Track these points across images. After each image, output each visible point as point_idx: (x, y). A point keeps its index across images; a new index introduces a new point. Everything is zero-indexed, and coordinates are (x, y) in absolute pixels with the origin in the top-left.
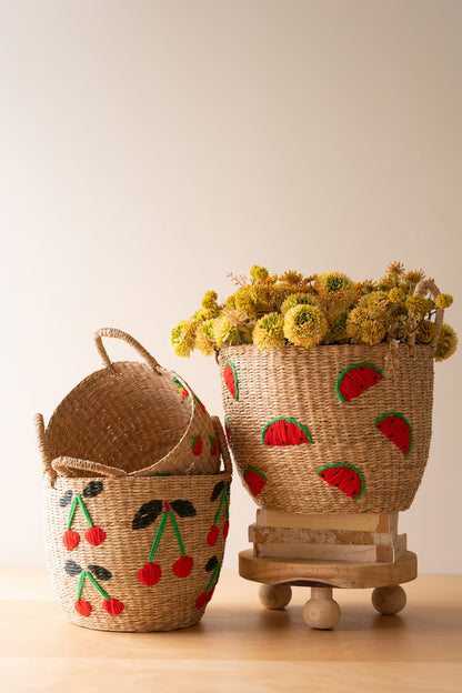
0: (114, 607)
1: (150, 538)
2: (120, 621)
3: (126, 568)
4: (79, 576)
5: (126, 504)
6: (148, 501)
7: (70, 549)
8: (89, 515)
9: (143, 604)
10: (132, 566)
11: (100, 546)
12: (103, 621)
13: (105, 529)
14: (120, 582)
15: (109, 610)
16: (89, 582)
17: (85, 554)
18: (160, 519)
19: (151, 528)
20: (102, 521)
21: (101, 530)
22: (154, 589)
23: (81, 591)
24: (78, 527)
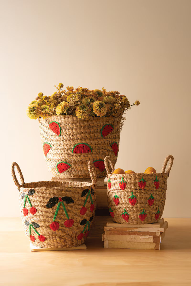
0: (42, 238)
1: (53, 212)
2: (45, 244)
3: (45, 223)
4: (29, 226)
5: (43, 198)
6: (52, 197)
7: (25, 216)
8: (30, 203)
9: (53, 238)
10: (47, 223)
11: (35, 215)
12: (39, 244)
13: (36, 208)
14: (43, 229)
15: (40, 240)
16: (32, 229)
17: (30, 217)
18: (58, 204)
19: (54, 208)
20: (35, 205)
21: (35, 209)
22: (57, 232)
23: (30, 232)
24: (27, 207)
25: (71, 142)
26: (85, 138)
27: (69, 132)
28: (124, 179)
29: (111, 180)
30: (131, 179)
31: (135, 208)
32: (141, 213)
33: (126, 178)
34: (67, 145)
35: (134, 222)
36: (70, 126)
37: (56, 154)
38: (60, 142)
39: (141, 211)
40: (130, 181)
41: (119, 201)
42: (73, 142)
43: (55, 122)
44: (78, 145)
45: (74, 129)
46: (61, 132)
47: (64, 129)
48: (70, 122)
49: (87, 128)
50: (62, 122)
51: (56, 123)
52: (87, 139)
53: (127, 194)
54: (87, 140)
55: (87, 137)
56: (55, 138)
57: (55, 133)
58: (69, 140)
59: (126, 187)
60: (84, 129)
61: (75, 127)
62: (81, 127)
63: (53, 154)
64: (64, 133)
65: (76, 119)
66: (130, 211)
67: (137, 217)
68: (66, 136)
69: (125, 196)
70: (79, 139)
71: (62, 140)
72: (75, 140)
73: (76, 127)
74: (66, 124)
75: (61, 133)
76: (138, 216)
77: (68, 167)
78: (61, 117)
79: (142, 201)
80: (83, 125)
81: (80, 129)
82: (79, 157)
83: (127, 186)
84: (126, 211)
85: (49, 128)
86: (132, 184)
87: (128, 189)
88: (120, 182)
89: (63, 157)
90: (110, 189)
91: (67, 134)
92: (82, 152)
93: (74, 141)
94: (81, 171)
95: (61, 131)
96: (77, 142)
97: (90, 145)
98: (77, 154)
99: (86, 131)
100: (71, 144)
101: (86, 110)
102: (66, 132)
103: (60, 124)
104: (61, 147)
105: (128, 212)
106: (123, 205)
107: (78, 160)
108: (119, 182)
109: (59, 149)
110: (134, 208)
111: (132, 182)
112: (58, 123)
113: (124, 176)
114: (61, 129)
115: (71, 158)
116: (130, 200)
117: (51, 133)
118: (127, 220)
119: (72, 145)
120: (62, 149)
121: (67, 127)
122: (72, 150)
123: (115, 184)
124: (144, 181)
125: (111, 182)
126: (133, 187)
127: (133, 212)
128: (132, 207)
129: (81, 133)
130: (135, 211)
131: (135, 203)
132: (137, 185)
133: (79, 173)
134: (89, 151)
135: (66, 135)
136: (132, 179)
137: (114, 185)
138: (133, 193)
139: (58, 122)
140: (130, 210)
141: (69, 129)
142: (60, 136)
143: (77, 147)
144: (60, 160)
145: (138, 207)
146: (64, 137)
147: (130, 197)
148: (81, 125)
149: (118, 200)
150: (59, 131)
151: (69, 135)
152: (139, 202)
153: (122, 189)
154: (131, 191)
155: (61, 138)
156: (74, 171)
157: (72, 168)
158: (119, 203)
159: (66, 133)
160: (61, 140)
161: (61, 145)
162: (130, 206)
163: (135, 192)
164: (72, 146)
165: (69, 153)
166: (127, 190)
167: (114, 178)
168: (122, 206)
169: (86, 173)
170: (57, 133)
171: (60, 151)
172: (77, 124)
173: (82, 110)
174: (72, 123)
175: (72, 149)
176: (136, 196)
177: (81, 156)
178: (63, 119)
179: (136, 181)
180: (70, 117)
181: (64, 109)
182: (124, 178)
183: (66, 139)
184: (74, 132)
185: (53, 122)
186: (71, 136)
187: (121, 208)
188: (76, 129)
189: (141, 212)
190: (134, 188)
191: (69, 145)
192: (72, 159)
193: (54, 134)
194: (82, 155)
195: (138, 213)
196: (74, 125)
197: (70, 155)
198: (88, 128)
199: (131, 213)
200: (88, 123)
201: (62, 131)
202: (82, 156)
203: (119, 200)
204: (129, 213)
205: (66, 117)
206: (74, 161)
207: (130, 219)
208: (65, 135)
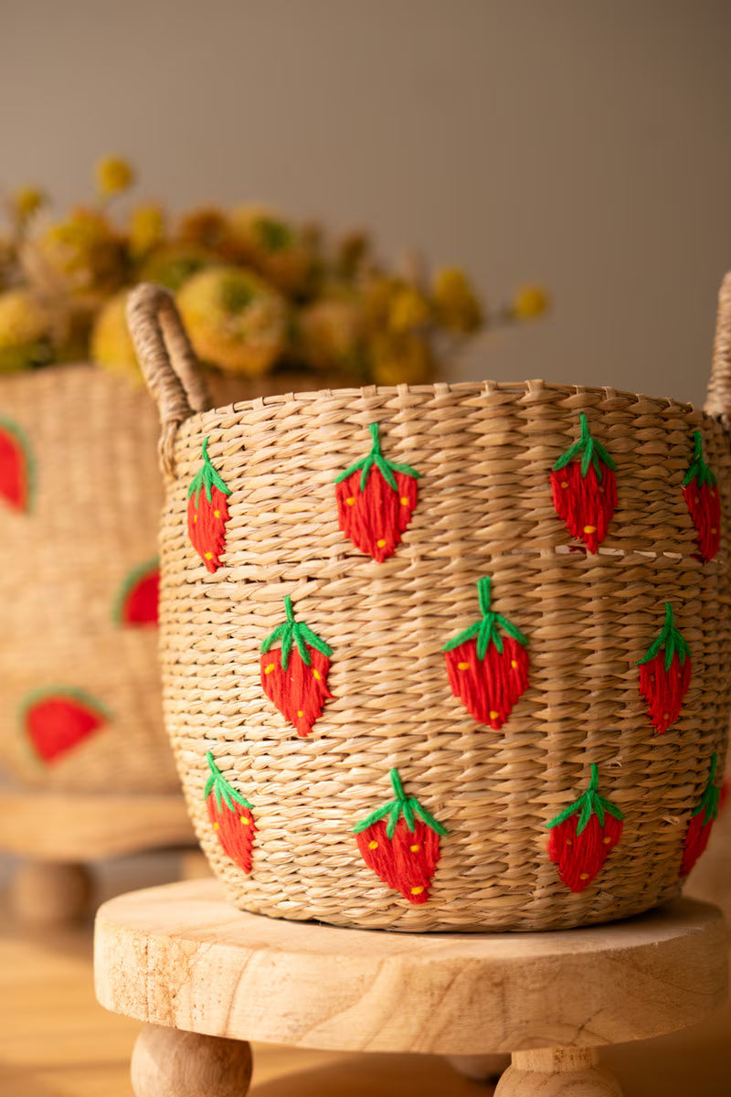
28: (385, 445)
29: (224, 474)
30: (465, 436)
31: (507, 752)
32: (569, 810)
33: (419, 426)
35: (494, 903)
39: (568, 782)
40: (463, 459)
41: (328, 688)
53: (426, 603)
59: (416, 521)
66: (450, 792)
67: (527, 849)
69: (406, 626)
76: (543, 841)
79: (586, 671)
83: (431, 512)
84: (409, 789)
86: (483, 494)
87: (442, 551)
88: (348, 479)
90: (215, 566)
105: (432, 796)
106: (379, 731)
108: (328, 476)
110: (505, 756)
111: (476, 469)
113: (391, 404)
116: (462, 666)
118: (416, 891)
123: (284, 507)
124: (601, 461)
125: (231, 486)
126: (499, 526)
127: (485, 799)
128: (479, 748)
130: (509, 791)
131: (514, 701)
132: (539, 501)
136: (479, 442)
137: (273, 516)
138: (492, 587)
140: (459, 778)
145: (542, 744)
147: (455, 633)
149: (317, 675)
152: (551, 685)
153: (370, 553)
154: (470, 571)
158: (321, 710)
162: (459, 734)
163: (517, 582)
166: (423, 558)
167: (271, 437)
168: (363, 743)
176: (527, 620)
179: (520, 457)
182: (395, 432)
187: (355, 759)
189: (570, 796)
190: (503, 532)
195: (541, 813)
199: (464, 809)
203: (326, 674)
204: (439, 816)
207: (444, 871)
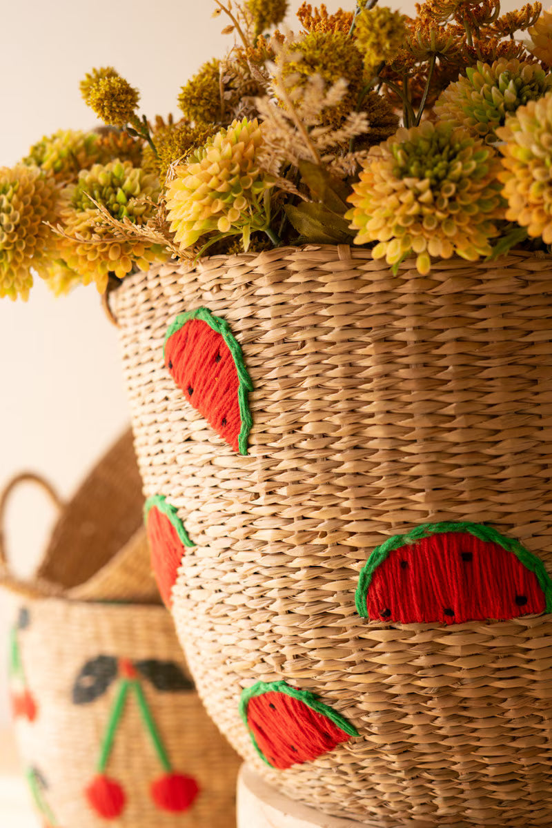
25: (347, 511)
26: (476, 471)
27: (319, 410)
34: (305, 537)
36: (328, 350)
37: (223, 610)
38: (246, 508)
42: (365, 514)
43: (202, 316)
44: (408, 541)
45: (368, 380)
46: (252, 413)
47: (275, 385)
48: (324, 312)
49: (495, 368)
50: (262, 313)
51: (214, 327)
52: (498, 487)
54: (501, 498)
55: (503, 468)
56: (209, 470)
57: (204, 424)
58: (322, 490)
60: (472, 384)
61: (378, 363)
62: (442, 363)
63: (207, 606)
64: (276, 422)
65: (385, 287)
68: (292, 447)
70: (414, 484)
71: (261, 488)
72: (379, 490)
73: (389, 359)
74: (298, 337)
75: (252, 423)
77: (326, 736)
78: (251, 264)
80: (458, 340)
81: (430, 384)
82: (422, 661)
85: (166, 373)
89: (281, 641)
91: (307, 429)
92: (449, 612)
93: (368, 499)
94: (448, 775)
95: (248, 401)
96: (404, 517)
97: (534, 544)
98: (403, 627)
99: (489, 399)
100: (348, 528)
101: (459, 181)
102: (293, 417)
103: (240, 337)
104: (256, 556)
107: (420, 683)
109: (247, 566)
112: (229, 328)
114: (251, 388)
115: (352, 664)
117: (183, 419)
119: (351, 541)
120: (266, 573)
121: (302, 362)
122: (357, 591)
129: (438, 421)
133: (438, 792)
134: (521, 601)
135: (292, 439)
139: (231, 314)
141: (318, 387)
142: (242, 450)
143: (404, 565)
144: (259, 668)
146: (277, 456)
148: (440, 337)
150: (233, 403)
151: (325, 441)
155: (249, 467)
156: (387, 771)
157: (372, 752)
159: (296, 427)
160: (253, 484)
161: (260, 536)
164: (354, 549)
165: (325, 614)
169: (502, 796)
170: (224, 421)
171: (252, 592)
172: (400, 336)
173: (422, 178)
174: (348, 321)
175: (357, 579)
177: (445, 647)
178: (264, 287)
180: (326, 267)
181: (223, 195)
183: (297, 476)
184: (366, 409)
185: (190, 322)
186: (338, 457)
188: (386, 382)
191: (324, 534)
192: (359, 669)
193: (198, 425)
194: (452, 642)
196: (365, 338)
197: (340, 630)
198: (515, 371)
200: (504, 316)
201: (258, 406)
202: (450, 652)
205: (292, 267)
206: (379, 689)
208: (288, 440)
